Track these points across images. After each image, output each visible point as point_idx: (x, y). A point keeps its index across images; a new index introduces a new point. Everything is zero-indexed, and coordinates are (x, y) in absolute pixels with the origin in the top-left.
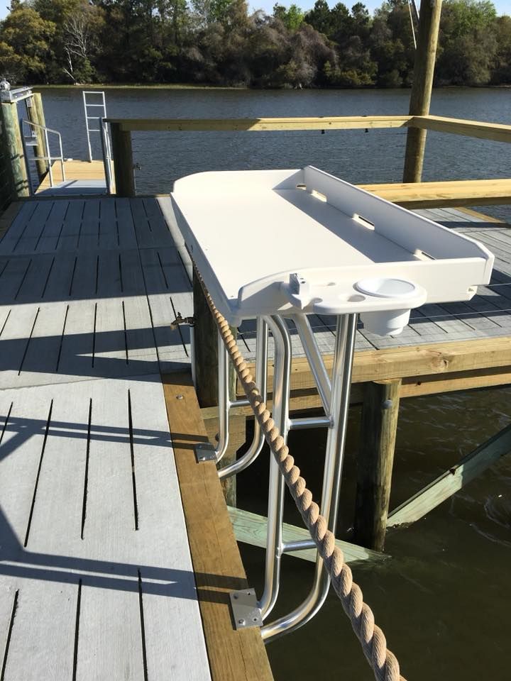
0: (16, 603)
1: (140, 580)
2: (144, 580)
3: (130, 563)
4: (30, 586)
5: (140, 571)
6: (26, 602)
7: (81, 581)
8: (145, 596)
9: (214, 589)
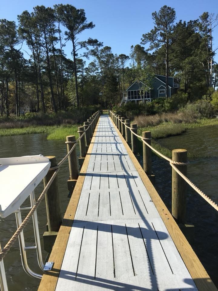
0: (114, 274)
1: (76, 277)
2: (75, 277)
3: (78, 282)
4: (111, 278)
5: (76, 279)
6: (111, 274)
7: (95, 278)
8: (76, 272)
9: (56, 272)
